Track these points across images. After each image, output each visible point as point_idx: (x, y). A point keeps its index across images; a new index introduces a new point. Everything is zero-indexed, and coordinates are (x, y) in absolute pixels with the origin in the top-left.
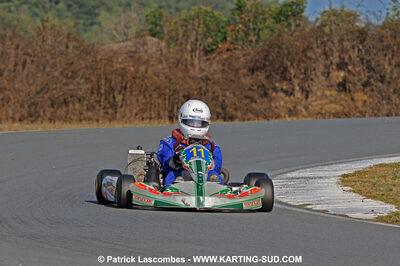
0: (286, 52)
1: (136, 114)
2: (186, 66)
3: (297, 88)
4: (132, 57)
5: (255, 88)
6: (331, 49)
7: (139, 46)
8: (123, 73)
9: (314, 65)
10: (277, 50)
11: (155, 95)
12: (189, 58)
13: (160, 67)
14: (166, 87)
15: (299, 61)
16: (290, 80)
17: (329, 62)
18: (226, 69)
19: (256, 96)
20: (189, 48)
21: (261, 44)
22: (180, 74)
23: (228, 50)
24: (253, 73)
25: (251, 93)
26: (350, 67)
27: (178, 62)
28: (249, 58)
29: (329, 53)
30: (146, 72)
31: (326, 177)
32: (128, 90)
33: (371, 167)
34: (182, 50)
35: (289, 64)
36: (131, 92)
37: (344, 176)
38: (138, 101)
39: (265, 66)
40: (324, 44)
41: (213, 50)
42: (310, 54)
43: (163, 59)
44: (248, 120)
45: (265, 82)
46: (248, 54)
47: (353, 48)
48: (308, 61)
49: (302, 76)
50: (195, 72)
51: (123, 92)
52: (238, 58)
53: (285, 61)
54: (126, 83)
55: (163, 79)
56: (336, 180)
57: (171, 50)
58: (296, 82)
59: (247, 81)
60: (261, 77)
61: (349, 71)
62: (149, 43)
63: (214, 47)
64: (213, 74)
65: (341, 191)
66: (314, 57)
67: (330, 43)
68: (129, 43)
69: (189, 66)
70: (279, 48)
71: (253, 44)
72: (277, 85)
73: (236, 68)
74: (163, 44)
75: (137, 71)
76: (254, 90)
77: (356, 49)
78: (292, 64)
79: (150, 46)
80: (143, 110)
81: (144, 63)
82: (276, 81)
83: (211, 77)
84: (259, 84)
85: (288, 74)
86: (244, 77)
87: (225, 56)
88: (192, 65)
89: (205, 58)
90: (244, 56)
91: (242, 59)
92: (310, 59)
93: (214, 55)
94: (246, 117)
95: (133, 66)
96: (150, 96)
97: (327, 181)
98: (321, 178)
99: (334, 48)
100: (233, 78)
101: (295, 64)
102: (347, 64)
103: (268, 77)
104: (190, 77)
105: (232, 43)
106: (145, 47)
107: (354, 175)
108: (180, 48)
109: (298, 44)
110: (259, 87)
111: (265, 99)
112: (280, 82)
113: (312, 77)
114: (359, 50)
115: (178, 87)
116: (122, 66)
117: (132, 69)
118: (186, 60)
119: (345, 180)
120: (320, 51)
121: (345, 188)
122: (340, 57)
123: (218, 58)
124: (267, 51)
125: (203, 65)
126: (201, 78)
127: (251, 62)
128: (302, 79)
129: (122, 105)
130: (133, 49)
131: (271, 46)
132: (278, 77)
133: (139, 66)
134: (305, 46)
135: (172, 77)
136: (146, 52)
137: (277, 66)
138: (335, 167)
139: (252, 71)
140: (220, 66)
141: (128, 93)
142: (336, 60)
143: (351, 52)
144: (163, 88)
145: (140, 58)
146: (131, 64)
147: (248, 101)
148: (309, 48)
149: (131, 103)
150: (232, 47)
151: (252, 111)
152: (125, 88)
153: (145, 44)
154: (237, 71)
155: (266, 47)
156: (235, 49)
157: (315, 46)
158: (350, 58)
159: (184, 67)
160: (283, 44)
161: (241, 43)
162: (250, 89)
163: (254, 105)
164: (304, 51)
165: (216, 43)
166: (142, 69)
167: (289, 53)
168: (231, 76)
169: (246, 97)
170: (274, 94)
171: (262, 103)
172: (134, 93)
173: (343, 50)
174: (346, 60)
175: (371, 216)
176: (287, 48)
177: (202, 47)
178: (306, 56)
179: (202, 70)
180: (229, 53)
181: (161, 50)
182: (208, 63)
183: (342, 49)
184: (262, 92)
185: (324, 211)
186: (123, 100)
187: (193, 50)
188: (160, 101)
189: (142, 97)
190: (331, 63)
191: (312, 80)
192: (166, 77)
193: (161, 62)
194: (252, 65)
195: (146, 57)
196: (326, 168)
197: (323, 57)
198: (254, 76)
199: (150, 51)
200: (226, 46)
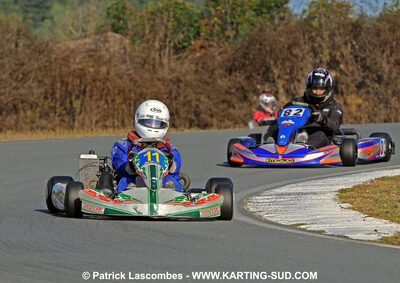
0: (268, 48)
1: (96, 122)
2: (154, 67)
3: (281, 91)
4: (92, 56)
5: (233, 90)
6: (320, 46)
7: (99, 44)
8: (81, 75)
9: (302, 64)
10: (258, 46)
11: (119, 100)
12: (157, 57)
13: (123, 67)
14: (130, 90)
15: (284, 59)
16: (274, 81)
17: (318, 61)
18: (200, 69)
19: (234, 100)
20: (157, 45)
21: (240, 40)
22: (147, 75)
23: (202, 47)
24: (230, 74)
25: (228, 97)
26: (342, 66)
27: (145, 61)
28: (226, 56)
29: (319, 50)
30: (108, 73)
31: (321, 193)
32: (88, 94)
33: (372, 181)
34: (148, 48)
35: (272, 62)
36: (91, 97)
37: (342, 191)
38: (98, 107)
39: (244, 65)
40: (312, 39)
41: (184, 47)
42: (296, 51)
43: (127, 58)
44: (226, 128)
45: (244, 84)
46: (225, 52)
47: (346, 44)
48: (295, 60)
49: (287, 77)
50: (164, 73)
51: (81, 97)
52: (214, 57)
53: (268, 59)
54: (85, 87)
55: (128, 81)
56: (333, 195)
57: (137, 48)
58: (280, 83)
59: (223, 83)
60: (240, 77)
61: (341, 71)
62: (111, 39)
63: (186, 44)
64: (185, 75)
65: (338, 209)
66: (301, 55)
67: (319, 39)
68: (88, 40)
69: (157, 66)
70: (261, 44)
71: (231, 40)
72: (259, 87)
73: (212, 68)
74: (127, 41)
75: (97, 72)
76: (231, 94)
77: (349, 45)
78: (275, 63)
79: (112, 44)
80: (105, 118)
81: (106, 63)
82: (257, 83)
83: (183, 79)
84: (238, 86)
85: (271, 75)
86: (221, 78)
87: (198, 54)
88: (161, 64)
89: (176, 57)
90: (220, 54)
91: (218, 58)
92: (296, 56)
93: (185, 54)
94: (223, 125)
95: (93, 67)
96: (113, 101)
97: (322, 197)
98: (315, 193)
99: (324, 45)
100: (208, 80)
101: (278, 63)
102: (338, 63)
103: (248, 78)
104: (158, 79)
105: (207, 39)
106: (107, 44)
107: (353, 189)
108: (146, 45)
109: (282, 39)
110: (237, 89)
111: (245, 104)
112: (262, 84)
113: (299, 77)
114: (352, 46)
115: (145, 91)
116: (80, 66)
117: (92, 70)
118: (154, 59)
119: (343, 195)
120: (307, 48)
121: (343, 205)
122: (330, 54)
123: (190, 57)
124: (247, 48)
125: (173, 65)
126: (171, 80)
127: (229, 61)
128: (287, 80)
129: (80, 112)
130: (93, 47)
131: (251, 43)
132: (259, 77)
133: (99, 66)
134: (290, 42)
135: (138, 79)
136: (107, 50)
137: (258, 65)
138: (331, 181)
139: (230, 71)
140: (193, 66)
141: (88, 98)
142: (326, 58)
143: (343, 49)
144: (127, 91)
145: (100, 57)
146: (90, 64)
147: (225, 105)
148: (295, 44)
149: (91, 110)
150: (206, 44)
151: (230, 117)
152: (84, 92)
153: (106, 41)
154: (213, 71)
155: (246, 44)
156: (210, 46)
157: (302, 41)
158: (342, 55)
159: (151, 67)
160: (265, 40)
161: (216, 39)
162: (227, 92)
163: (231, 111)
164: (289, 48)
165: (187, 39)
166: (104, 69)
167: (271, 51)
168: (206, 77)
169: (223, 102)
170: (255, 98)
171: (240, 109)
172: (94, 98)
173: (334, 47)
174: (338, 58)
175: (374, 237)
176: (270, 45)
177: (172, 45)
178: (291, 54)
179: (172, 71)
180: (203, 51)
181: (124, 48)
182: (179, 62)
183: (333, 45)
184: (241, 96)
185: (320, 232)
186: (82, 105)
187: (161, 48)
188: (124, 106)
189: (103, 102)
190: (321, 61)
191: (299, 81)
192: (131, 80)
193: (125, 62)
194: (229, 64)
195: (108, 56)
196: (320, 182)
197: (311, 54)
198: (232, 78)
199: (112, 50)
200: (200, 43)
